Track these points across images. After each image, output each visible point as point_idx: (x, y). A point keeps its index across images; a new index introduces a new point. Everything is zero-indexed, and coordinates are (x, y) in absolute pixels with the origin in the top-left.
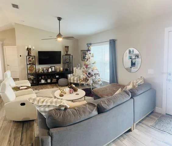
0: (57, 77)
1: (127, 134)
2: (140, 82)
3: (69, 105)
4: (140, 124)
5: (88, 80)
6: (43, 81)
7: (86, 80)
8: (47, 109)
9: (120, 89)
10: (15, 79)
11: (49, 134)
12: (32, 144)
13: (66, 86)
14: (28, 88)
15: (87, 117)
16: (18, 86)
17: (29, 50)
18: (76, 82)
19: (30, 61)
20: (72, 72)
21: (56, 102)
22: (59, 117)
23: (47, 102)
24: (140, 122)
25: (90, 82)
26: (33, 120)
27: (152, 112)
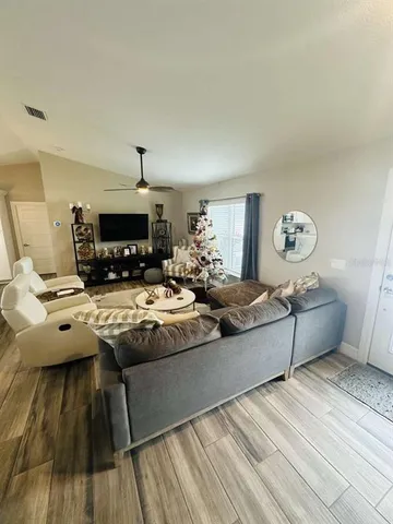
0: (142, 265)
1: (275, 384)
2: (311, 283)
3: (162, 319)
4: (304, 370)
5: (200, 271)
6: (112, 276)
7: (197, 271)
8: (116, 332)
9: (265, 293)
10: (45, 277)
11: (121, 380)
12: (90, 406)
13: (159, 283)
14: (77, 291)
15: (200, 342)
16: (53, 289)
17: (77, 211)
18: (177, 275)
19: (81, 234)
20: (170, 256)
21: (135, 316)
22: (141, 344)
23: (115, 318)
24: (302, 366)
25: (205, 275)
26: (91, 357)
27: (332, 352)
